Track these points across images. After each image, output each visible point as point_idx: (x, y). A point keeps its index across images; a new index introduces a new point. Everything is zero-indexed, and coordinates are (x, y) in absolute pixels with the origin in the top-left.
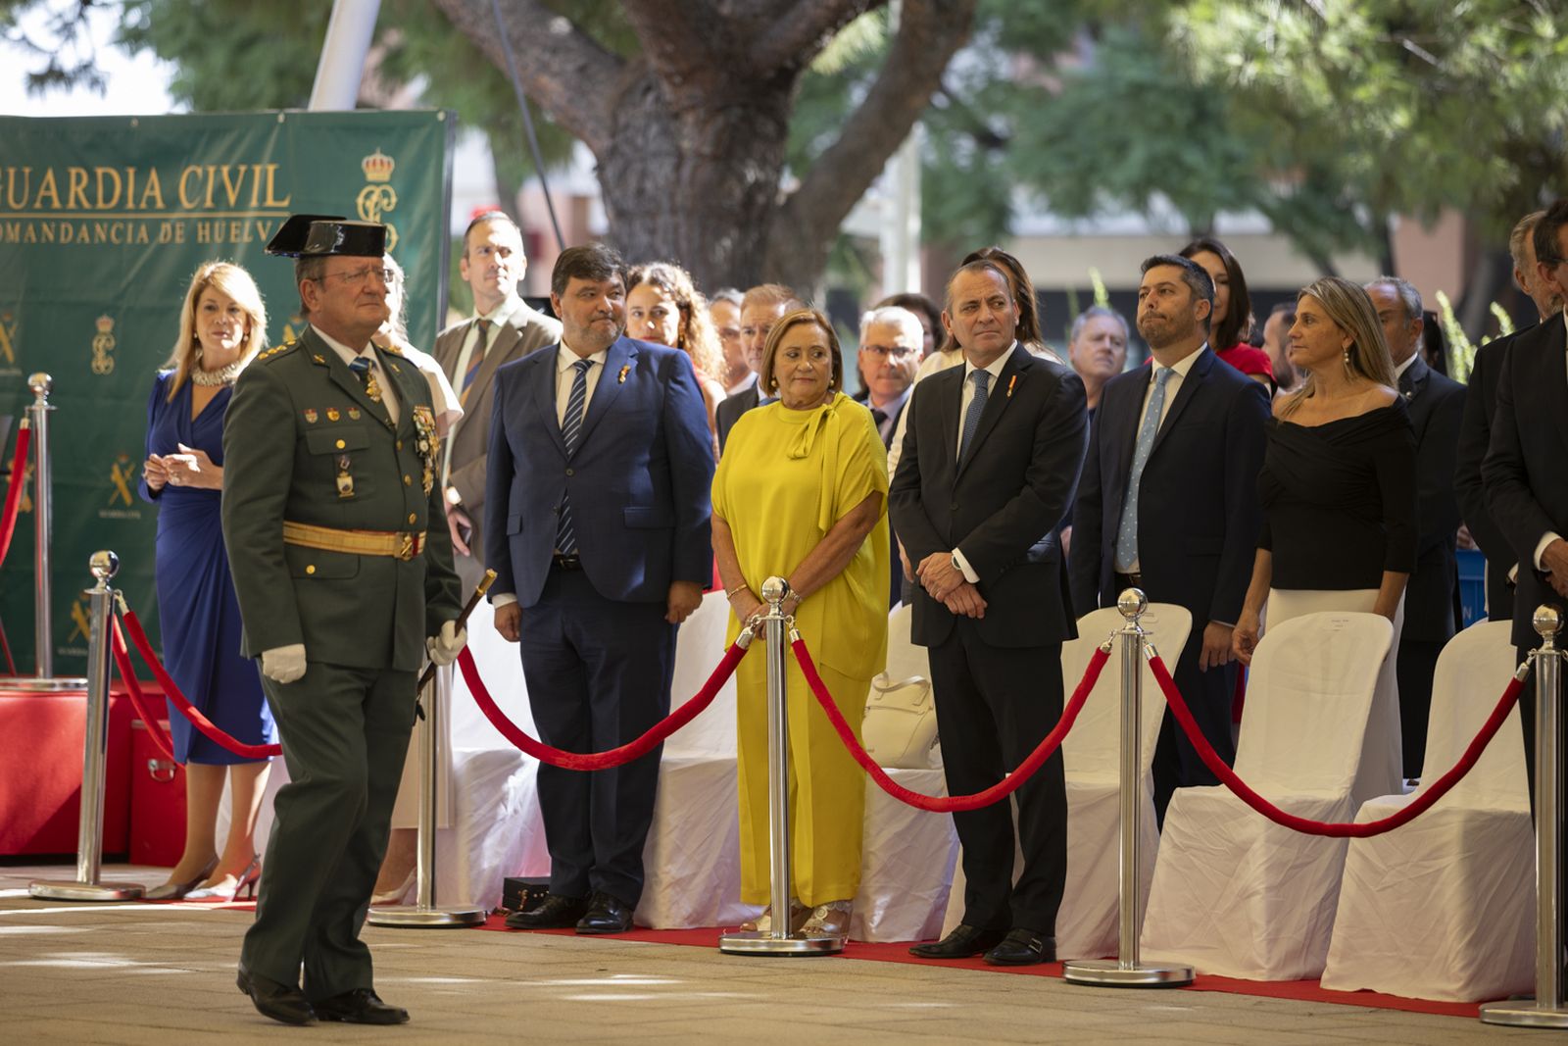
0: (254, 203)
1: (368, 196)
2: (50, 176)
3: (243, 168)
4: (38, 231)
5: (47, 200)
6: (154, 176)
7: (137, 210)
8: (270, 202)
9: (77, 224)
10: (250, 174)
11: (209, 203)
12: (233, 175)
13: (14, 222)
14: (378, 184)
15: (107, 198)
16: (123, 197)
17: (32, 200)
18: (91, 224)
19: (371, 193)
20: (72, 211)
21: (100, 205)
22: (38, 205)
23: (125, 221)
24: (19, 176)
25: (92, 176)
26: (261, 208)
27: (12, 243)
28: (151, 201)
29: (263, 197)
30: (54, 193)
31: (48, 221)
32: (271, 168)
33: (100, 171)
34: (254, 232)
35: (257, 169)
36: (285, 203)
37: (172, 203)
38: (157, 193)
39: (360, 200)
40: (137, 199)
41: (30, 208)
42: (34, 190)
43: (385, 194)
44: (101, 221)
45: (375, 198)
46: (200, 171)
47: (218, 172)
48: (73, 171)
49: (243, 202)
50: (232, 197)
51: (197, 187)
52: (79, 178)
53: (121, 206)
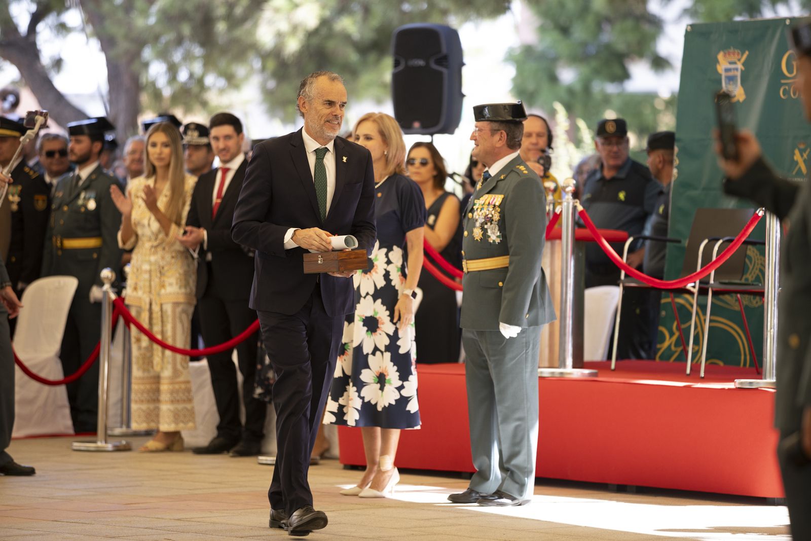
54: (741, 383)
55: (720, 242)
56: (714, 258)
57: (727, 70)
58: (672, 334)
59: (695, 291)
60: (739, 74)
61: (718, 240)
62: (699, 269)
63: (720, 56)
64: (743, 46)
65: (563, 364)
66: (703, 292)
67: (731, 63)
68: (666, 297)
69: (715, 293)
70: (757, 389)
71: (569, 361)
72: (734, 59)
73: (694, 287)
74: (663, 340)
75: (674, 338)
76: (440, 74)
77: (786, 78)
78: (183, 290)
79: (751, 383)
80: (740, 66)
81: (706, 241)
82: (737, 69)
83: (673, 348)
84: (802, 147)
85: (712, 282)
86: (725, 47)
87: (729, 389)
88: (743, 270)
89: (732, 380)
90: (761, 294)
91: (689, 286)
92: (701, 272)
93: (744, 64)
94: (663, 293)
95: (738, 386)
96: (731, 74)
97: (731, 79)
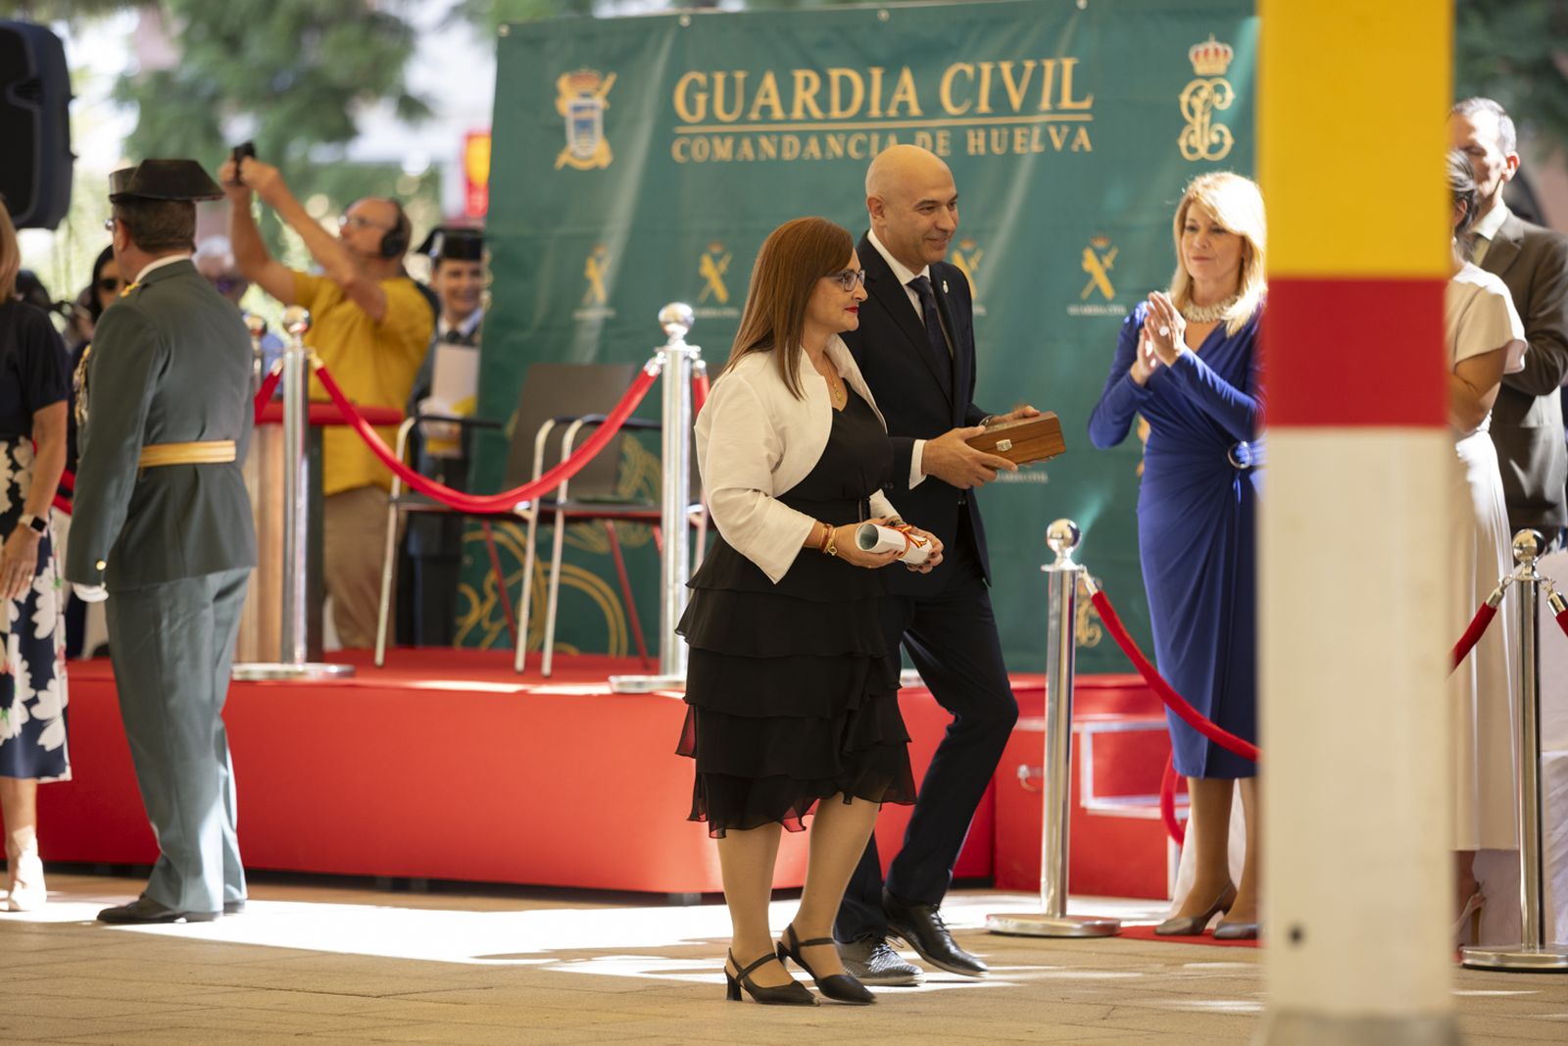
0: (1045, 104)
1: (1195, 93)
2: (769, 82)
3: (1030, 65)
4: (756, 145)
5: (766, 110)
6: (907, 77)
7: (886, 118)
8: (1067, 102)
9: (803, 137)
10: (1039, 72)
11: (984, 106)
12: (1017, 73)
13: (723, 136)
14: (1208, 78)
15: (845, 104)
16: (866, 104)
17: (747, 110)
18: (822, 137)
19: (1200, 88)
20: (798, 121)
21: (836, 113)
22: (754, 116)
23: (868, 132)
24: (730, 83)
25: (825, 80)
26: (1055, 111)
27: (722, 163)
28: (904, 107)
29: (1056, 97)
30: (774, 101)
31: (768, 134)
32: (1068, 64)
33: (835, 74)
34: (1046, 138)
35: (1049, 65)
36: (1086, 104)
37: (931, 107)
38: (911, 97)
39: (1184, 98)
40: (885, 104)
41: (743, 119)
42: (750, 98)
43: (1219, 89)
44: (835, 133)
45: (1204, 94)
46: (969, 69)
47: (996, 72)
48: (800, 75)
49: (1030, 104)
50: (1016, 100)
51: (966, 90)
52: (807, 82)
53: (863, 114)
54: (621, 684)
55: (576, 426)
56: (566, 456)
57: (577, 109)
58: (483, 598)
59: (532, 517)
60: (598, 116)
61: (569, 421)
62: (537, 477)
63: (564, 83)
64: (606, 64)
65: (287, 656)
66: (546, 518)
67: (583, 96)
68: (474, 528)
69: (570, 520)
70: (650, 695)
71: (300, 650)
72: (588, 87)
73: (529, 509)
74: (467, 608)
75: (489, 606)
76: (29, 114)
77: (683, 123)
79: (639, 684)
80: (599, 101)
81: (548, 426)
82: (592, 107)
83: (486, 624)
84: (716, 250)
85: (562, 498)
86: (571, 66)
87: (601, 697)
88: (617, 477)
89: (604, 679)
90: (656, 521)
91: (521, 508)
92: (540, 485)
93: (606, 98)
94: (469, 521)
95: (617, 689)
96: (584, 115)
97: (584, 126)
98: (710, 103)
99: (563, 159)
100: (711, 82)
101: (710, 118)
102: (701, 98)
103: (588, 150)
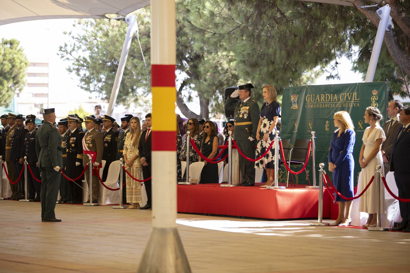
0: (353, 100)
1: (373, 98)
2: (318, 96)
3: (351, 93)
4: (316, 105)
5: (317, 100)
6: (336, 95)
7: (333, 101)
8: (356, 99)
9: (322, 104)
10: (352, 94)
11: (345, 100)
12: (349, 95)
13: (312, 104)
14: (374, 95)
15: (328, 100)
16: (330, 99)
18: (325, 104)
19: (374, 97)
20: (322, 102)
21: (326, 101)
22: (316, 101)
23: (330, 103)
24: (313, 96)
25: (325, 96)
26: (355, 100)
27: (312, 108)
28: (335, 100)
29: (355, 98)
30: (319, 99)
31: (318, 104)
32: (356, 93)
33: (326, 95)
34: (353, 105)
35: (354, 93)
36: (359, 99)
37: (339, 100)
38: (336, 98)
39: (372, 98)
40: (333, 99)
41: (314, 102)
42: (315, 99)
43: (376, 97)
44: (326, 104)
45: (374, 98)
46: (344, 94)
47: (347, 94)
48: (322, 95)
49: (351, 100)
50: (349, 99)
51: (343, 97)
52: (323, 95)
53: (330, 101)
57: (293, 100)
60: (296, 101)
63: (292, 96)
64: (297, 93)
67: (294, 98)
75: (281, 176)
77: (307, 102)
78: (139, 164)
80: (296, 99)
82: (296, 100)
83: (280, 179)
84: (311, 122)
86: (293, 94)
93: (297, 98)
96: (294, 101)
97: (294, 103)
98: (310, 99)
99: (292, 107)
100: (310, 96)
101: (310, 101)
102: (309, 98)
103: (295, 106)
